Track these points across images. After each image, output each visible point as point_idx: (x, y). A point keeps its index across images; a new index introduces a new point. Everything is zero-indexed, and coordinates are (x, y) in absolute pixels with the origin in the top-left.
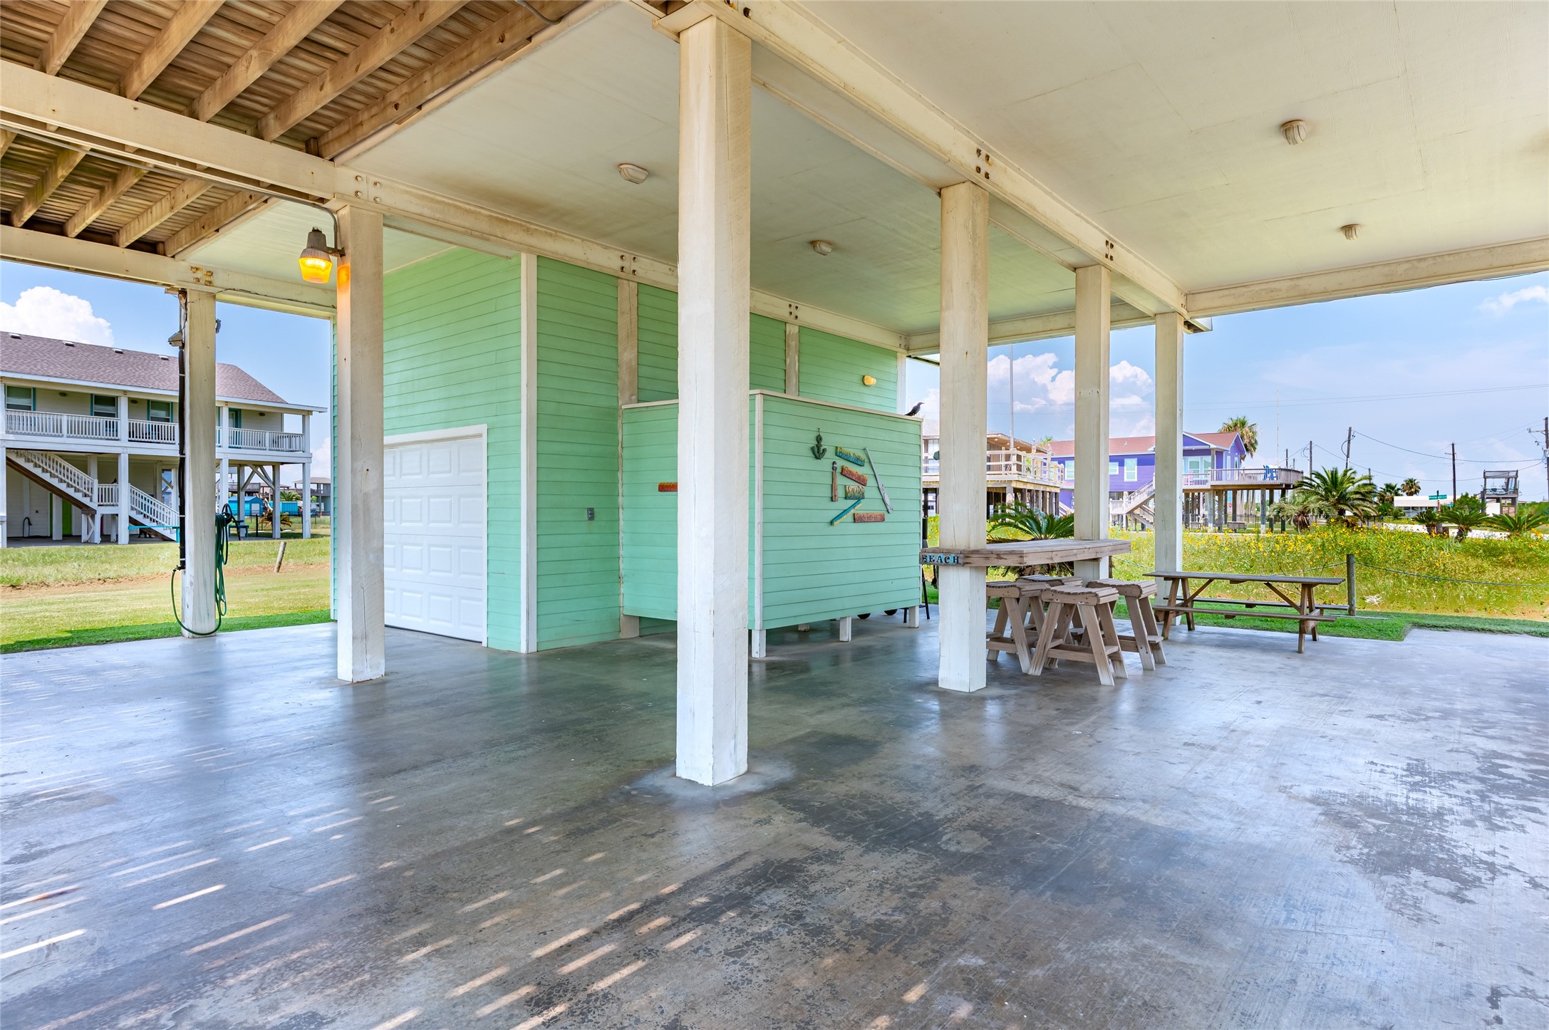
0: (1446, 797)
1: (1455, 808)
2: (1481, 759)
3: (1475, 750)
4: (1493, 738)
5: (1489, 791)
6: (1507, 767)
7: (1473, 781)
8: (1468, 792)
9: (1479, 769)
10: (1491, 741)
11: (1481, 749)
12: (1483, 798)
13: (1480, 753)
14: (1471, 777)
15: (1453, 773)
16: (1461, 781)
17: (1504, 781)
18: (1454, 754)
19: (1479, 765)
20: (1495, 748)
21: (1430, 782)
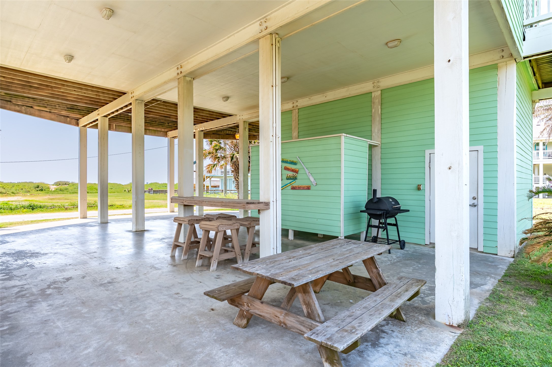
0: (17, 263)
1: (13, 262)
2: (13, 275)
3: (17, 278)
4: (14, 287)
5: (6, 268)
6: (3, 276)
7: (12, 269)
8: (12, 266)
9: (12, 272)
10: (14, 285)
11: (16, 280)
12: (7, 266)
13: (15, 278)
14: (13, 270)
15: (20, 269)
16: (16, 268)
17: (3, 272)
18: (24, 274)
19: (13, 273)
20: (10, 282)
21: (24, 265)
